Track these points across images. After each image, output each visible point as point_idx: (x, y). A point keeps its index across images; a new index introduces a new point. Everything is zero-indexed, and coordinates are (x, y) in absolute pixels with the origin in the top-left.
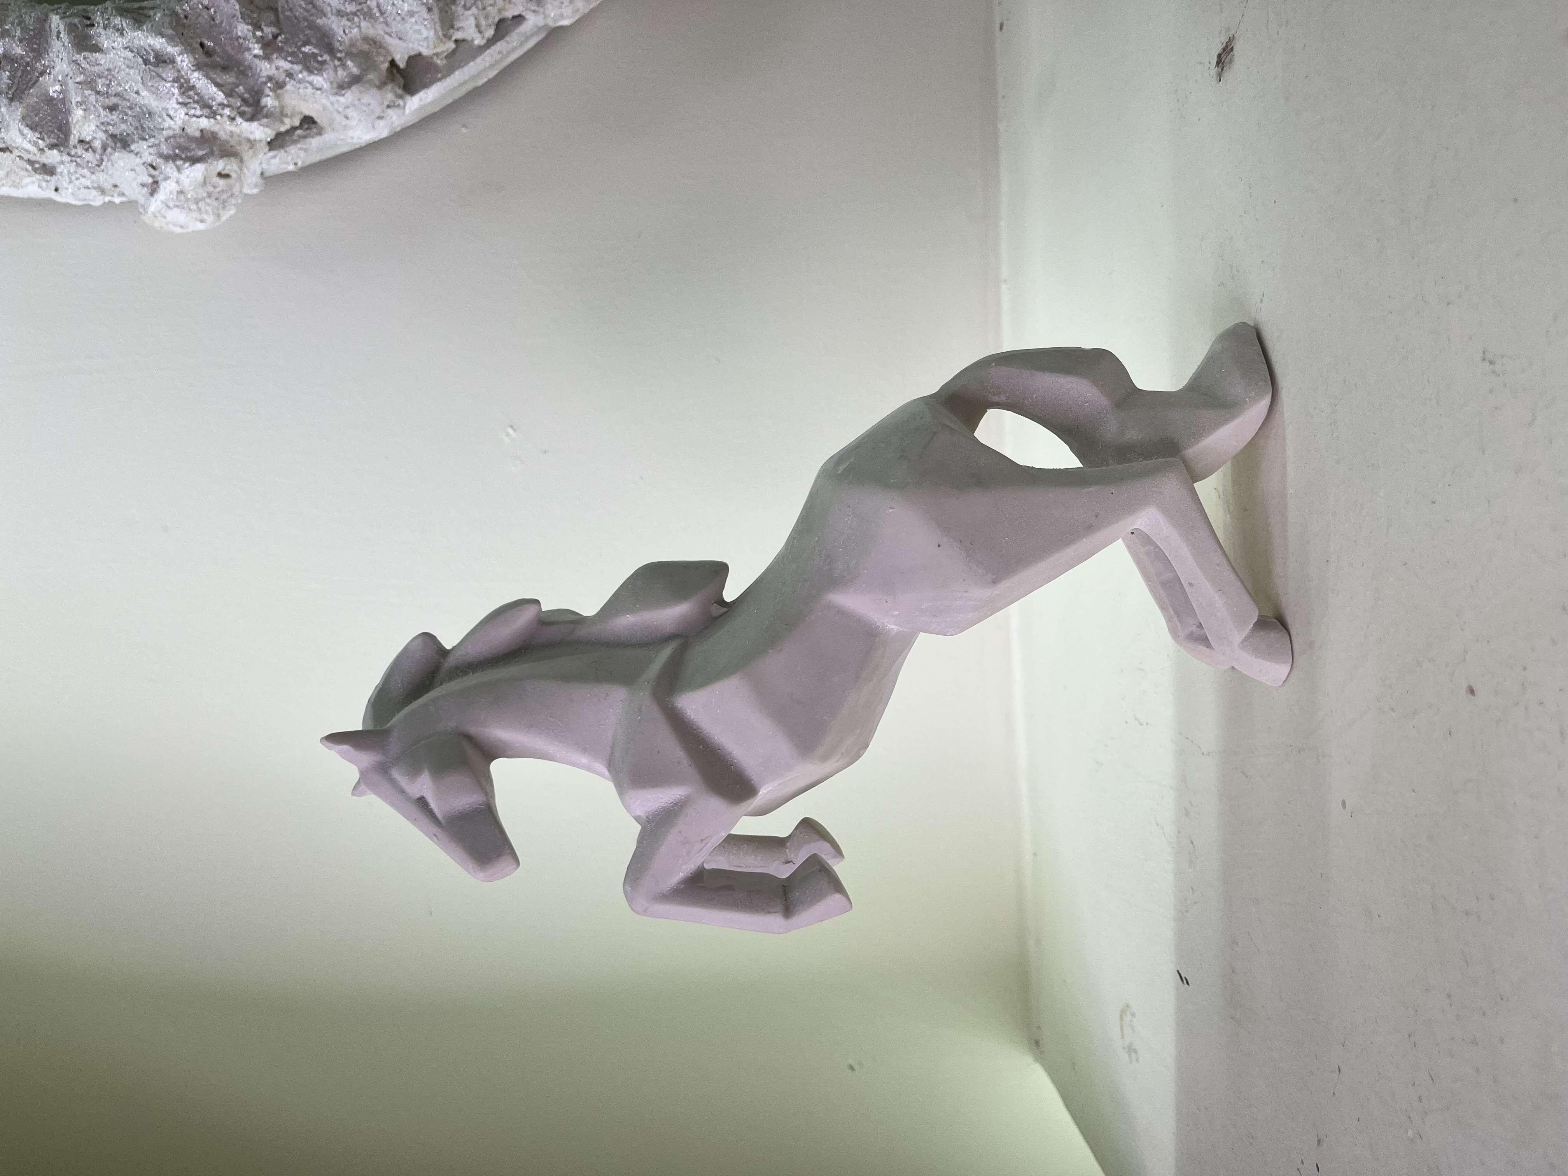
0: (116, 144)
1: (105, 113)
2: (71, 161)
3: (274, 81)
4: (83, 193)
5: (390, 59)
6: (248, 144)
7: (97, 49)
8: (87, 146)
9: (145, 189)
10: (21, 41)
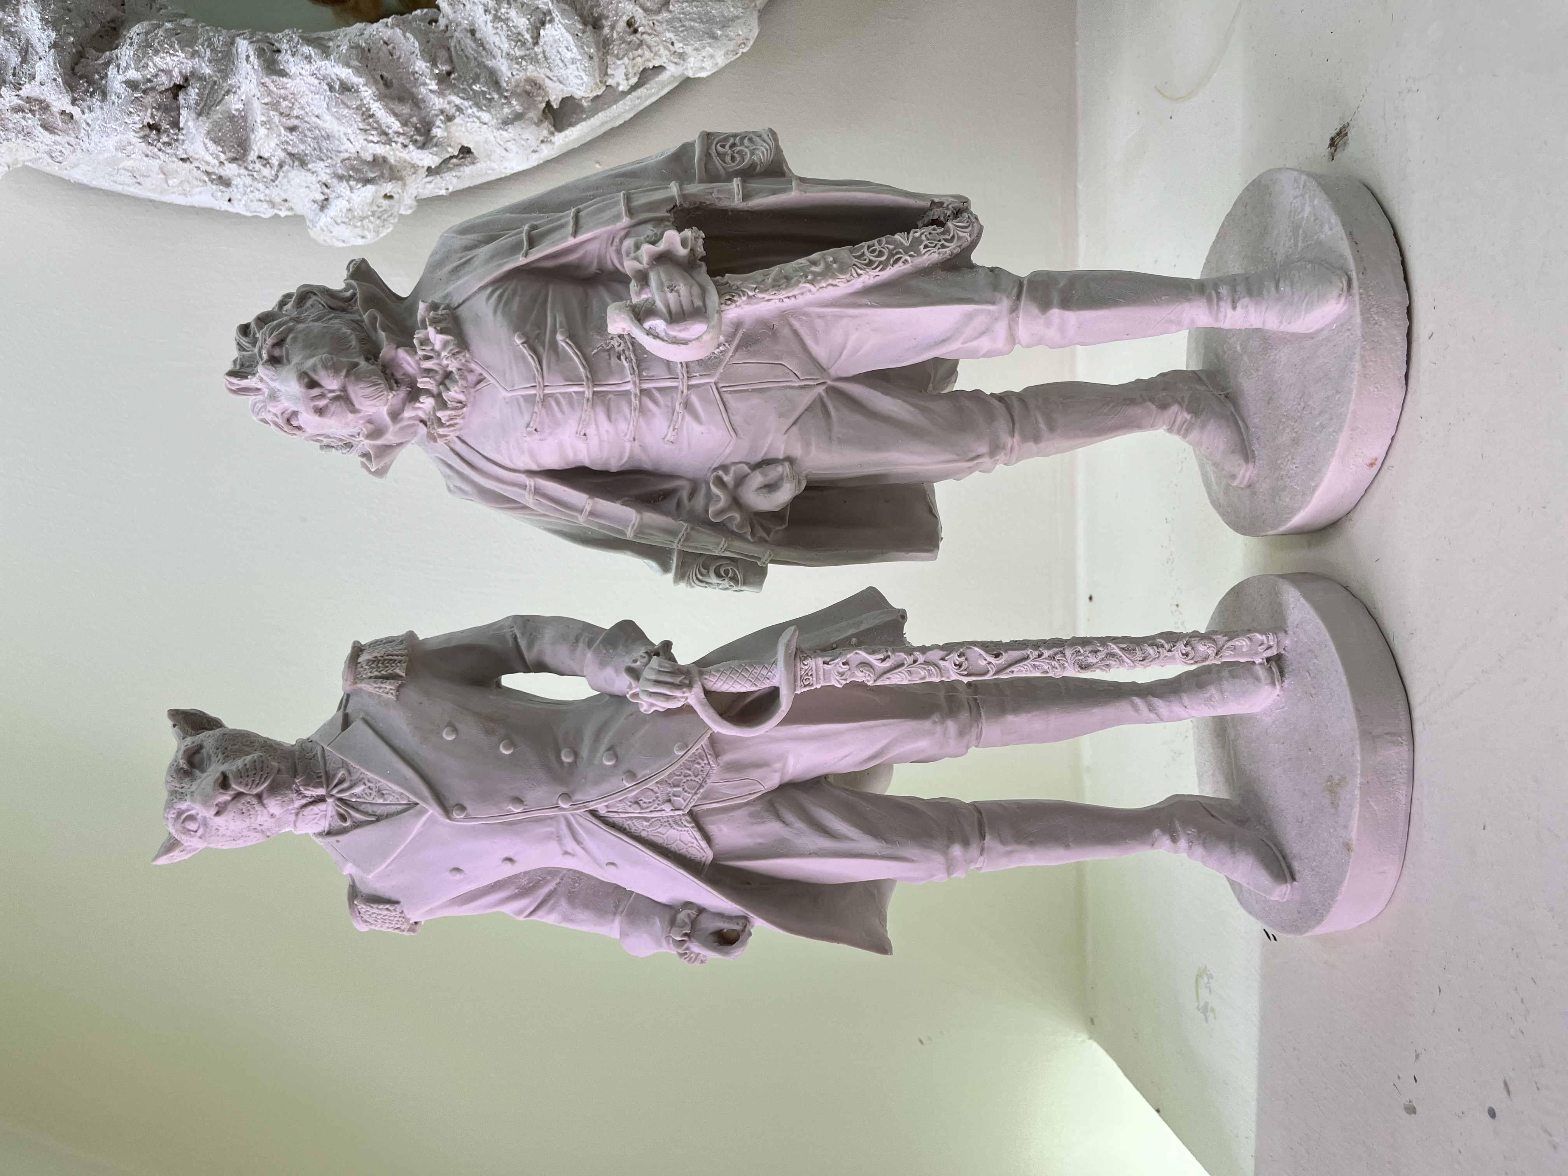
0: (294, 163)
1: (285, 133)
2: (249, 175)
3: (445, 114)
4: (255, 205)
5: (547, 100)
6: (413, 171)
7: (283, 73)
8: (265, 162)
9: (316, 205)
10: (210, 62)
